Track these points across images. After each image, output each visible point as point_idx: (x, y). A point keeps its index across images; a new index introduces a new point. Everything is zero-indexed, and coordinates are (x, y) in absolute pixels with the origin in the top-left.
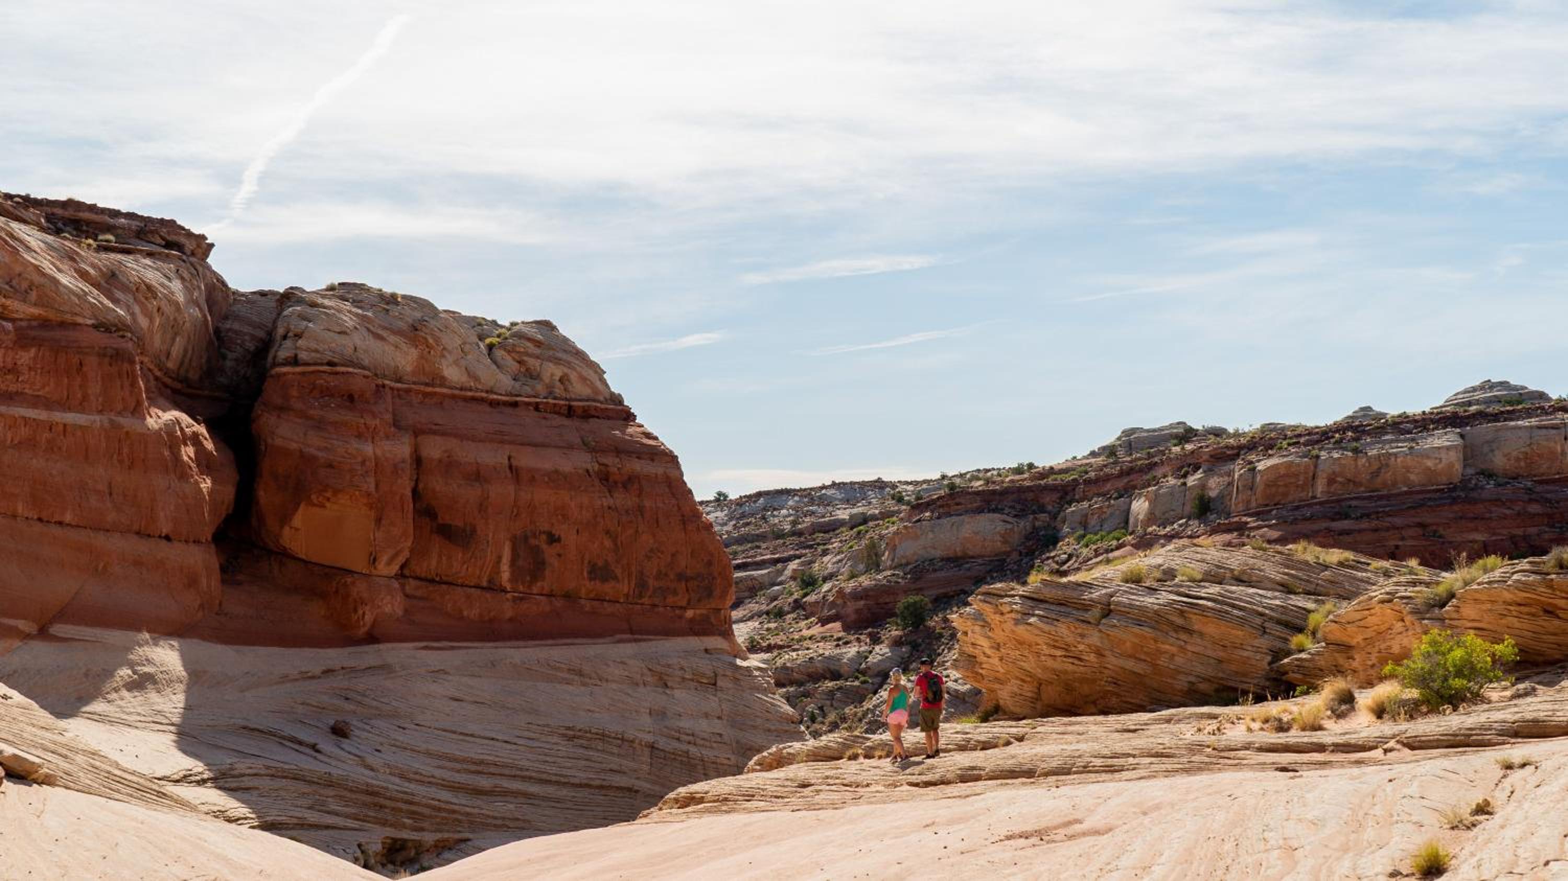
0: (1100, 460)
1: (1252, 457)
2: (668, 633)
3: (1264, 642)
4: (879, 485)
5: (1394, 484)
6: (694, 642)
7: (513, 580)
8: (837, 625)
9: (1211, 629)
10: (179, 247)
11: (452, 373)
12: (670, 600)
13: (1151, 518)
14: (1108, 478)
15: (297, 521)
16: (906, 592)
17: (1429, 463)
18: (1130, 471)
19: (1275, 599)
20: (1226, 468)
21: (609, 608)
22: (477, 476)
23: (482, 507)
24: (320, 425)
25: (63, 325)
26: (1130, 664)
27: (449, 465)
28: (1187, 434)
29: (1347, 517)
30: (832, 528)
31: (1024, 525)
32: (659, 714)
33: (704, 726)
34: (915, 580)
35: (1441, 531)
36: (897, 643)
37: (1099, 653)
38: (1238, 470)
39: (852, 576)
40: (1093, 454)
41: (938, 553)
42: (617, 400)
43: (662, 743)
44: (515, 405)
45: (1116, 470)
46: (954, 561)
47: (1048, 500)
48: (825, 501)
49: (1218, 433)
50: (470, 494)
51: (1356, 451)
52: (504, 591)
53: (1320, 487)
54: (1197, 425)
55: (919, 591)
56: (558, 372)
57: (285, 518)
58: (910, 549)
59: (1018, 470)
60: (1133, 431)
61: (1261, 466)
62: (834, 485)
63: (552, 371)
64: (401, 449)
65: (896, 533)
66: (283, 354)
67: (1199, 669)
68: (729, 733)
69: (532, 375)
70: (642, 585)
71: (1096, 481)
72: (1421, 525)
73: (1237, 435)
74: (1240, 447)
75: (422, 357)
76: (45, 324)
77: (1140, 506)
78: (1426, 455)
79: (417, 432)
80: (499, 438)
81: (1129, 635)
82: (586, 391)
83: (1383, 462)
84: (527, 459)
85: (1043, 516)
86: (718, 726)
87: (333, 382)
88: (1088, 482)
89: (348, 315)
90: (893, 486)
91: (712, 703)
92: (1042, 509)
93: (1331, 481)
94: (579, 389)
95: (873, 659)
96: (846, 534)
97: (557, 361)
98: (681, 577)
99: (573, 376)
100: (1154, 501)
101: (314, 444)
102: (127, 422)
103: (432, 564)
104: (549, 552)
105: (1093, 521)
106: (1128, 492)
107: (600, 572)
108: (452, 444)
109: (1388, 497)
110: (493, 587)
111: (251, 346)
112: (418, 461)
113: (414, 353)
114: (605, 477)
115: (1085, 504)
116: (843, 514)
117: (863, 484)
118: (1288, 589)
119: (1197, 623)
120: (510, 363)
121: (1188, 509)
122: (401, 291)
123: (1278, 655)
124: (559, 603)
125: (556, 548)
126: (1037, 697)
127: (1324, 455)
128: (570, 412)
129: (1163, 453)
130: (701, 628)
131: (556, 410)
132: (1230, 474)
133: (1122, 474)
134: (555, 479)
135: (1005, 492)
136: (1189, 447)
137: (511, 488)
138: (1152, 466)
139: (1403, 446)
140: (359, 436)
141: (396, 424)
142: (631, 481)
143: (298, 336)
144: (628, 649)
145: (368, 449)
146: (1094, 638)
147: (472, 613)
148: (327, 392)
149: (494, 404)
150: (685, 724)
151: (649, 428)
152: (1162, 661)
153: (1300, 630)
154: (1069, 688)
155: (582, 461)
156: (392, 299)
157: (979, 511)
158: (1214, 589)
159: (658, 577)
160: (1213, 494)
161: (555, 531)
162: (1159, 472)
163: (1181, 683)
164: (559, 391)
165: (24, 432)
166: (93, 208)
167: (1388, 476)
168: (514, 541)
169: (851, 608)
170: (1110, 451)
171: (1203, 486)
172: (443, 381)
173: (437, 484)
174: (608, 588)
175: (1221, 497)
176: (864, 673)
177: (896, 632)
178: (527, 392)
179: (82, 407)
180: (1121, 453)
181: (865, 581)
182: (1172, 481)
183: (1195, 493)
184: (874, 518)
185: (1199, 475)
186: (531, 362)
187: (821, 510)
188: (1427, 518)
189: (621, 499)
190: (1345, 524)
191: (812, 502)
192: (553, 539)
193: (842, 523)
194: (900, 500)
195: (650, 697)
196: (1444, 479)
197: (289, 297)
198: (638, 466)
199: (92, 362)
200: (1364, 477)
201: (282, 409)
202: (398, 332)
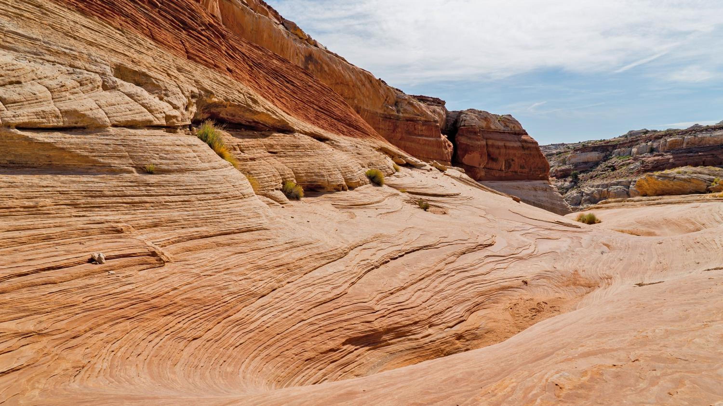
0: (623, 139)
1: (666, 138)
2: (536, 179)
3: (706, 184)
4: (563, 144)
5: (705, 144)
6: (541, 182)
7: (505, 168)
8: (555, 178)
9: (695, 182)
10: (440, 103)
11: (493, 127)
12: (537, 173)
13: (638, 153)
14: (626, 143)
15: (466, 157)
16: (573, 170)
17: (716, 139)
18: (632, 141)
19: (708, 177)
20: (659, 141)
21: (524, 174)
22: (498, 148)
23: (499, 154)
24: (470, 138)
25: (428, 121)
26: (679, 187)
27: (493, 146)
28: (647, 132)
29: (692, 152)
30: (552, 155)
31: (604, 154)
32: (535, 196)
33: (544, 199)
34: (575, 167)
35: (718, 156)
36: (571, 182)
37: (672, 185)
38: (662, 141)
39: (559, 166)
40: (620, 137)
41: (581, 161)
42: (524, 131)
43: (536, 202)
44: (504, 133)
45: (628, 141)
46: (585, 163)
47: (610, 148)
48: (549, 148)
49: (655, 131)
50: (497, 151)
51: (695, 136)
52: (503, 171)
53: (684, 145)
54: (649, 130)
55: (576, 170)
56: (513, 125)
57: (463, 157)
58: (573, 160)
59: (601, 141)
60: (632, 131)
61: (668, 140)
62: (552, 145)
63: (511, 125)
64: (484, 143)
65: (571, 156)
66: (462, 124)
67: (692, 188)
68: (549, 200)
69: (507, 126)
70: (531, 170)
71: (623, 144)
72: (713, 155)
73: (660, 132)
74: (663, 136)
75: (487, 124)
76: (426, 121)
77: (634, 150)
78: (715, 137)
79: (487, 139)
80: (502, 140)
81: (678, 183)
82: (519, 129)
83: (702, 139)
84: (508, 144)
85: (608, 152)
86: (547, 199)
87: (472, 129)
88: (620, 144)
89: (473, 116)
90: (567, 145)
91: (546, 194)
92: (608, 151)
93: (688, 144)
94: (517, 129)
95: (565, 185)
96: (556, 156)
97: (512, 123)
98: (539, 168)
99: (516, 126)
100: (638, 149)
101: (469, 142)
102: (438, 139)
103: (489, 166)
104: (512, 163)
105: (621, 154)
106: (631, 146)
107: (522, 167)
108: (493, 141)
109: (704, 147)
110: (501, 170)
111: (452, 122)
112: (487, 145)
113: (485, 123)
114: (523, 147)
115: (619, 150)
116: (554, 152)
117: (559, 145)
118: (709, 175)
119: (692, 181)
120: (503, 124)
121: (648, 151)
122: (482, 110)
123: (708, 186)
124: (514, 173)
125: (514, 162)
126: (656, 193)
127: (686, 137)
128: (515, 134)
129: (640, 137)
130: (542, 179)
131: (512, 133)
132: (659, 142)
133: (630, 142)
134: (513, 148)
135: (599, 147)
136: (647, 135)
137: (505, 150)
138: (638, 140)
139: (708, 135)
140: (477, 140)
141: (484, 138)
142: (528, 148)
143: (465, 121)
144: (528, 183)
145: (479, 143)
146: (672, 183)
147: (497, 175)
148: (471, 132)
149: (500, 133)
150: (541, 198)
151: (531, 137)
152: (685, 187)
153: (712, 182)
154: (663, 191)
155: (518, 144)
156: (481, 112)
157: (592, 151)
158: (696, 175)
159: (534, 168)
160: (655, 147)
161: (514, 159)
162: (640, 142)
163: (689, 191)
164: (513, 129)
165: (424, 142)
166: (425, 97)
167: (704, 142)
168: (505, 161)
169: (559, 174)
170: (626, 136)
171: (652, 145)
172: (491, 128)
173: (491, 149)
174: (524, 170)
175: (657, 148)
176: (563, 188)
177: (571, 180)
178: (507, 130)
179: (432, 137)
180: (628, 137)
181: (563, 168)
182: (644, 144)
183: (650, 146)
184: (563, 153)
185: (651, 142)
186: (508, 124)
187: (548, 151)
188: (714, 153)
189: (526, 152)
190: (691, 154)
191: (546, 149)
192: (513, 160)
193: (554, 154)
194: (569, 148)
195: (533, 193)
196: (719, 143)
197: (461, 113)
198: (530, 145)
199: (433, 128)
200: (697, 142)
201: (462, 135)
202: (482, 119)
